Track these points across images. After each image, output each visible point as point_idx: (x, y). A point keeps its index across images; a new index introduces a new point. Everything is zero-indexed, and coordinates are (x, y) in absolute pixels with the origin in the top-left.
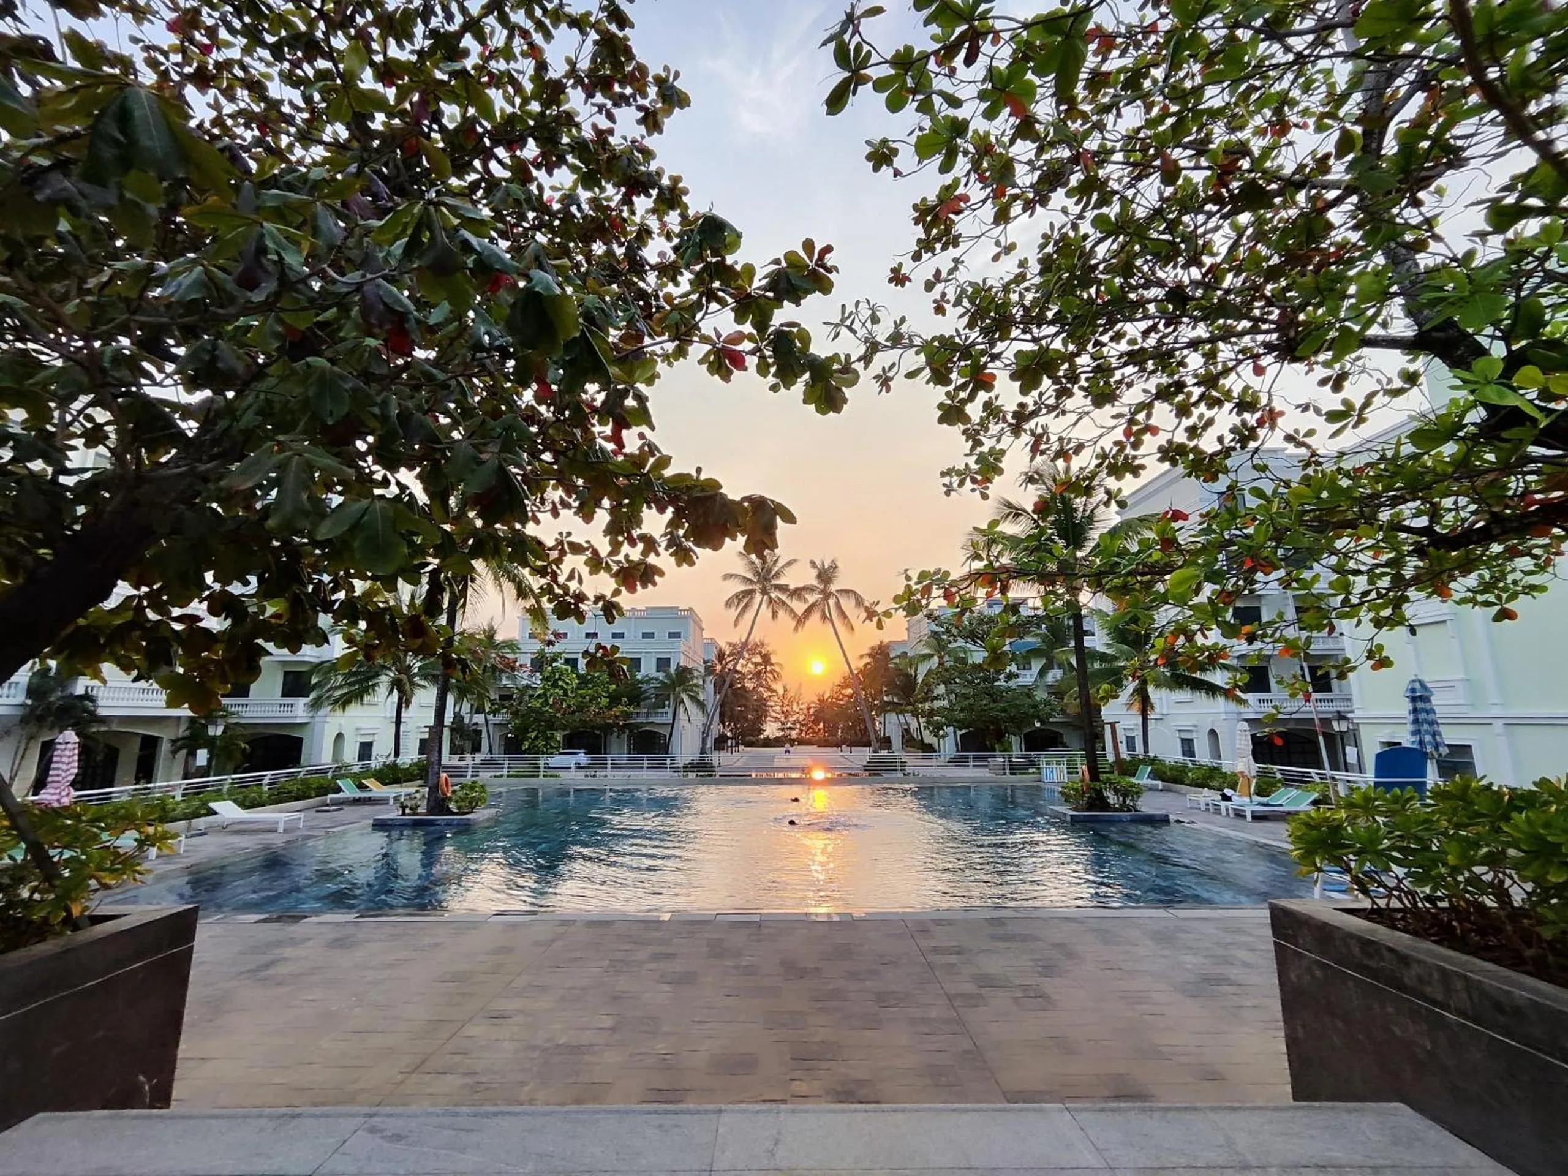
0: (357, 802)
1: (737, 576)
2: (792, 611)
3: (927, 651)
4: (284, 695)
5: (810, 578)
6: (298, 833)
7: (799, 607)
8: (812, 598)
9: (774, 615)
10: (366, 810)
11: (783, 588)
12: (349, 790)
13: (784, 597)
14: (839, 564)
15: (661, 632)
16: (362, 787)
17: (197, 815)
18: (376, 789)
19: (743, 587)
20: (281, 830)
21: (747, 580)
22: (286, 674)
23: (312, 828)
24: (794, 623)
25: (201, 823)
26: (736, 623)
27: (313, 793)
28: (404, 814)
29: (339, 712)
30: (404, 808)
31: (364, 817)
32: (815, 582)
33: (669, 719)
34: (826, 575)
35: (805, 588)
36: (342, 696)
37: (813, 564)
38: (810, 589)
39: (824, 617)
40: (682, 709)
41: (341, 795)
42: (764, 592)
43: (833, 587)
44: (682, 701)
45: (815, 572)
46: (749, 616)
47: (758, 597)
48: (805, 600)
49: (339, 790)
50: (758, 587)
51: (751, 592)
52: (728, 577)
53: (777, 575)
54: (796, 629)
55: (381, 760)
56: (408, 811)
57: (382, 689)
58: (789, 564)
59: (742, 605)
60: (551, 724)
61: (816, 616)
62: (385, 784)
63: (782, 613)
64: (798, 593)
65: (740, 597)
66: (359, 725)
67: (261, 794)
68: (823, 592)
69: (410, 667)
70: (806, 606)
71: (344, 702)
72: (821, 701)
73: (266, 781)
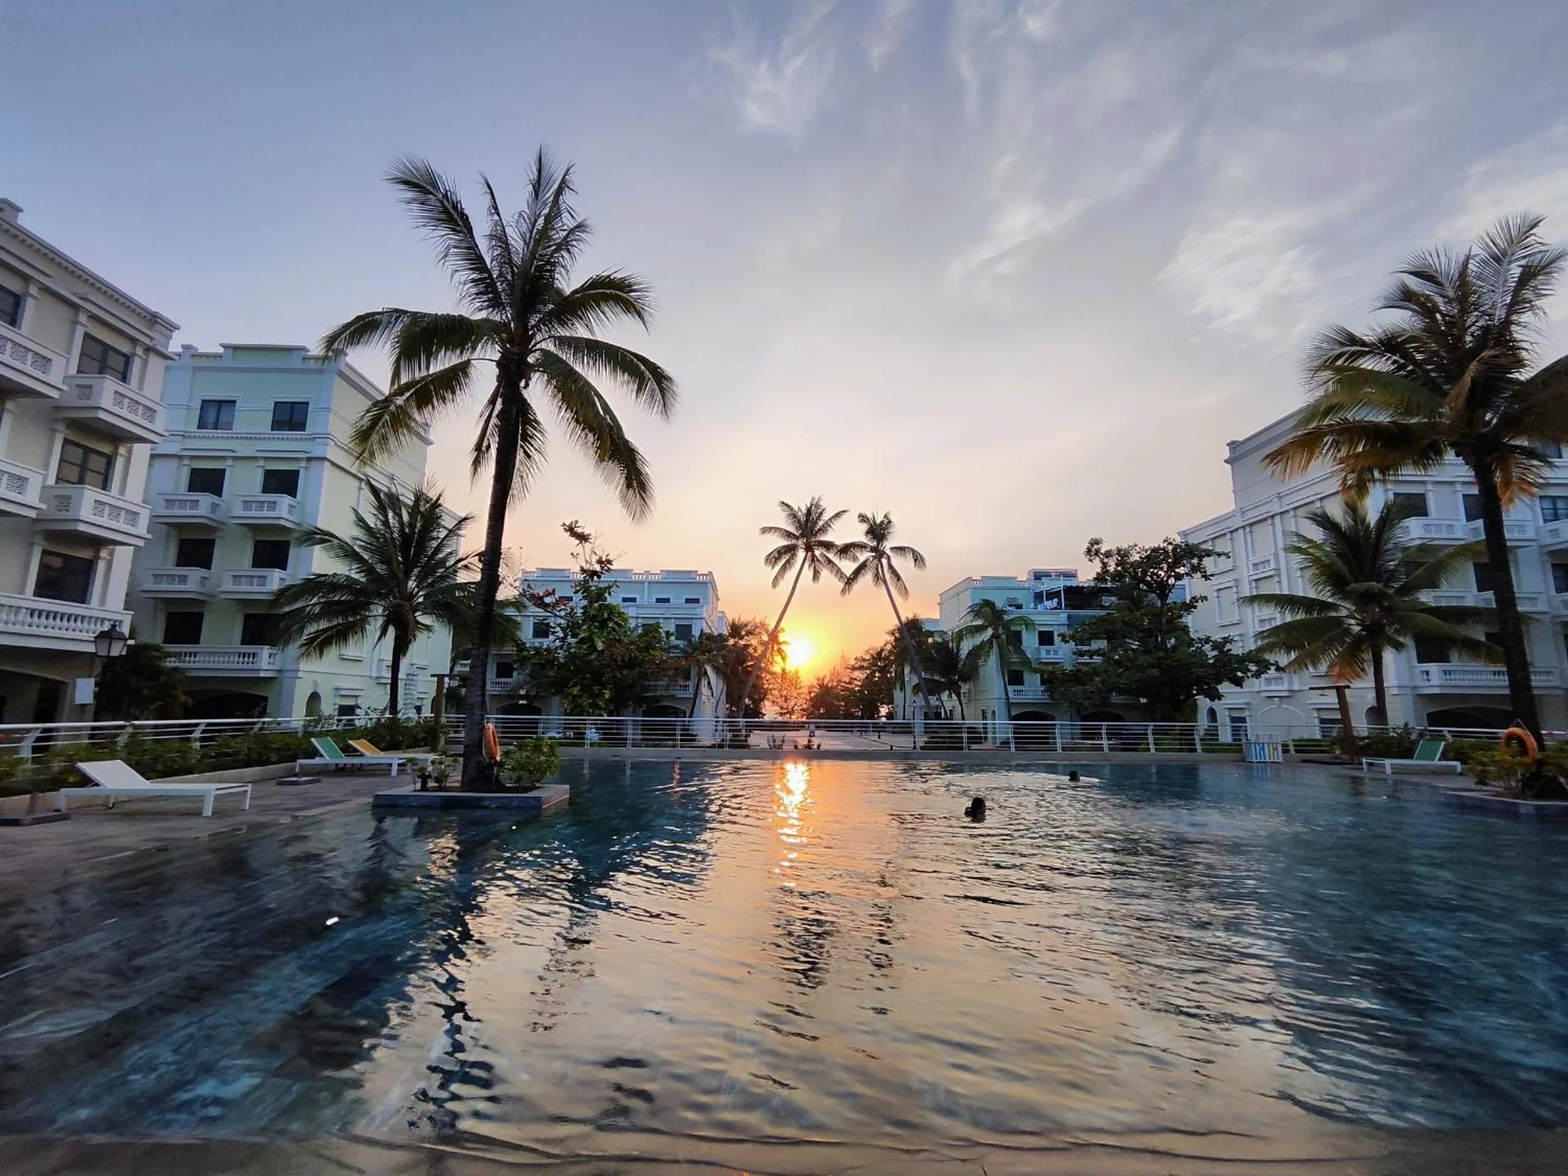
0: (341, 771)
1: (776, 529)
2: (839, 570)
3: (979, 622)
4: (243, 642)
5: (858, 534)
6: (240, 818)
7: (848, 567)
8: (863, 556)
9: (816, 575)
10: (359, 782)
11: (828, 546)
12: (328, 755)
13: (831, 556)
14: (892, 518)
15: (677, 600)
16: (349, 750)
17: (57, 783)
18: (370, 754)
19: (783, 542)
20: (208, 811)
21: (789, 535)
22: (248, 618)
23: (265, 810)
24: (842, 585)
25: (63, 798)
26: (775, 582)
27: (274, 757)
28: (424, 788)
29: (315, 655)
30: (424, 778)
31: (357, 793)
32: (863, 539)
33: (690, 693)
34: (878, 531)
35: (853, 545)
36: (319, 633)
37: (863, 518)
38: (862, 546)
39: (878, 578)
40: (704, 682)
41: (317, 760)
42: (809, 548)
43: (887, 545)
44: (706, 673)
45: (865, 527)
46: (791, 575)
47: (801, 554)
48: (855, 559)
49: (314, 753)
50: (800, 543)
51: (791, 550)
52: (765, 530)
53: (823, 530)
54: (843, 591)
55: (374, 716)
56: (431, 784)
57: (374, 626)
58: (838, 515)
59: (783, 561)
60: (597, 677)
61: (867, 578)
62: (382, 750)
63: (825, 573)
64: (845, 550)
65: (780, 552)
66: (339, 684)
67: (183, 754)
68: (874, 549)
69: (412, 596)
70: (855, 565)
71: (320, 644)
72: (821, 686)
73: (197, 734)
